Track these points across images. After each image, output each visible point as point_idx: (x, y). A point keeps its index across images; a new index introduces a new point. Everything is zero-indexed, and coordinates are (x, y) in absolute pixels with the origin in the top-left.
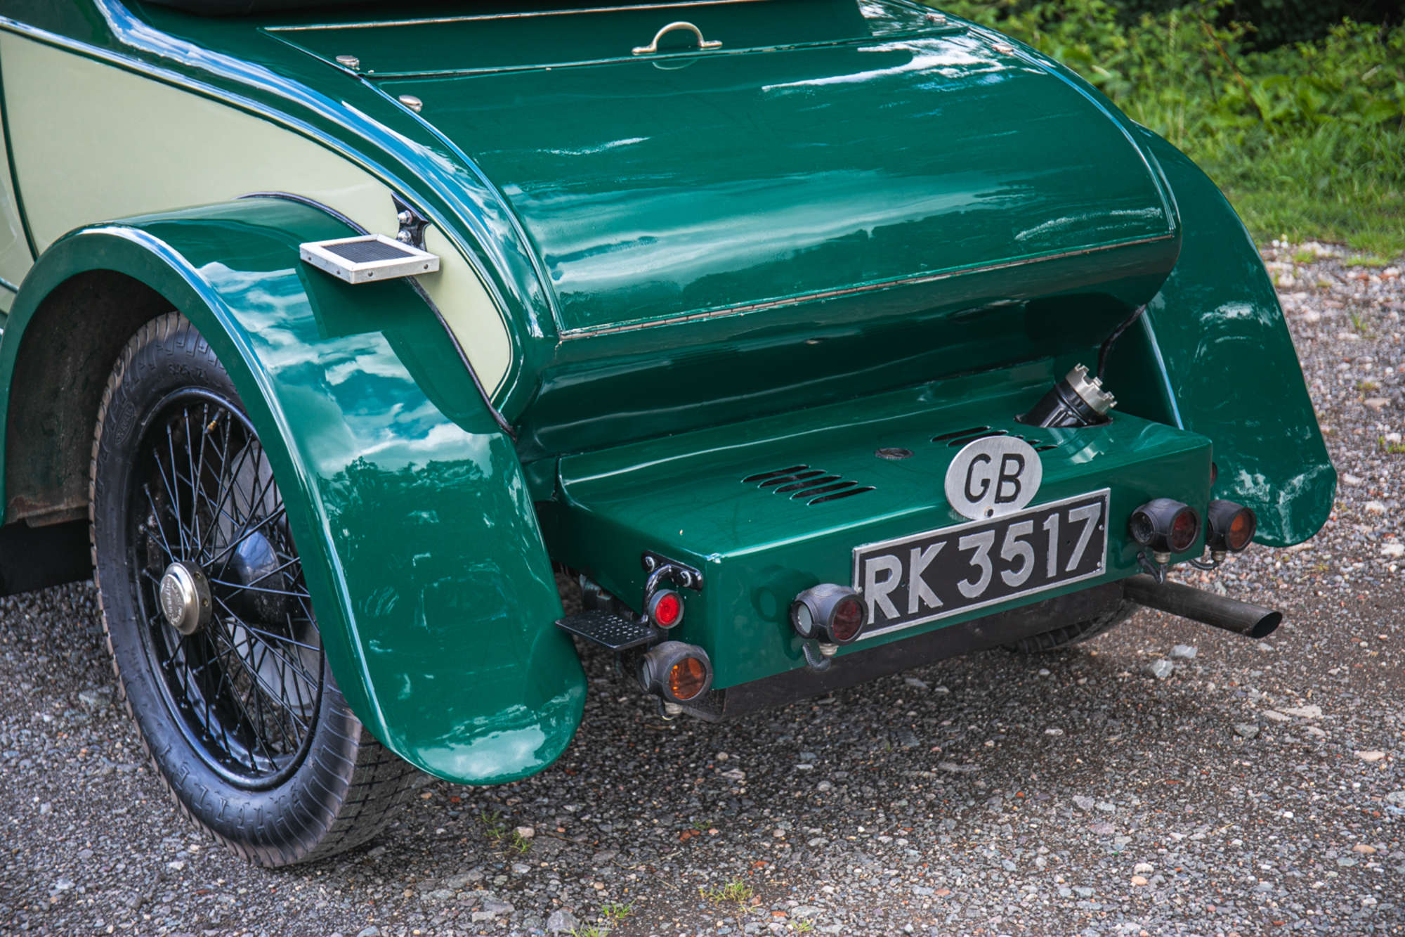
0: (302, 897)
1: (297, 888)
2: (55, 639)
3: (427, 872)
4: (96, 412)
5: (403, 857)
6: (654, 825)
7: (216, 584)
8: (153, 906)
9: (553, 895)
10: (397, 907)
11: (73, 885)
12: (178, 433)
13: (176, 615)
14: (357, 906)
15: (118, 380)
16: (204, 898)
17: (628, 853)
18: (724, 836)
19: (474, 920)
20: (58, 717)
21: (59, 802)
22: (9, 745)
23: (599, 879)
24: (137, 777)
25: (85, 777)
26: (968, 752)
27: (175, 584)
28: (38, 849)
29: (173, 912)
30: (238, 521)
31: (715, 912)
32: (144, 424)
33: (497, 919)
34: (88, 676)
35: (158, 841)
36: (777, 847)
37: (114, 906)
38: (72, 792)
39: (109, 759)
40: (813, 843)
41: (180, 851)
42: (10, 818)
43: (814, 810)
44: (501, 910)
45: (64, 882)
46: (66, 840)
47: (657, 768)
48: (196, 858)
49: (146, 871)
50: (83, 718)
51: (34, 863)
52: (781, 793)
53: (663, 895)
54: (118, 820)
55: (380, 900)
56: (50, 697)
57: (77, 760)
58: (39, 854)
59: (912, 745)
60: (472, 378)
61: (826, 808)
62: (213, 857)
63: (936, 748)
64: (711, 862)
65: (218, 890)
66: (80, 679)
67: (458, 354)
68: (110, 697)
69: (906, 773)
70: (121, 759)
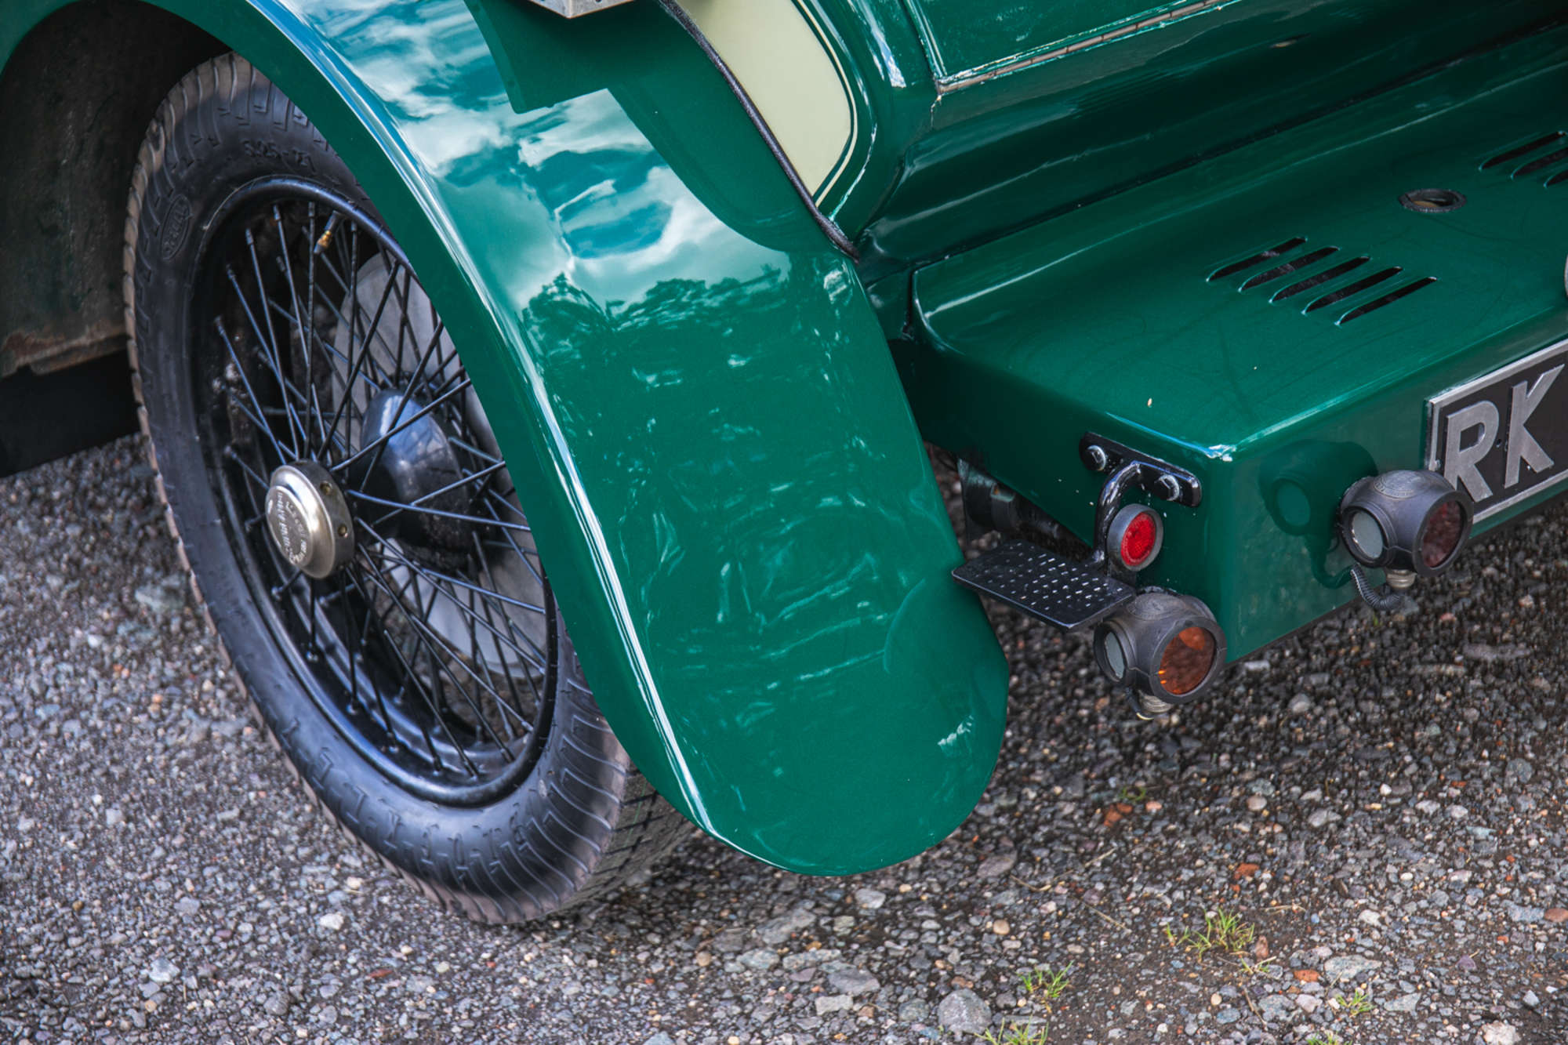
0: (540, 975)
1: (527, 957)
2: (86, 491)
3: (725, 914)
4: (126, 203)
5: (681, 886)
6: (1056, 799)
7: (356, 498)
8: (309, 1007)
9: (933, 953)
10: (691, 988)
11: (177, 971)
12: (263, 239)
13: (297, 551)
14: (628, 989)
15: (157, 158)
16: (385, 987)
17: (1032, 861)
18: (1170, 813)
19: (820, 1012)
20: (109, 637)
21: (133, 801)
22: (44, 694)
23: (999, 914)
24: (244, 746)
25: (166, 749)
26: (1498, 620)
27: (291, 503)
28: (113, 898)
29: (341, 1019)
30: (375, 380)
31: (1201, 973)
32: (206, 227)
33: (856, 1007)
34: (144, 555)
35: (295, 871)
36: (1263, 832)
37: (246, 1012)
38: (151, 781)
39: (197, 712)
40: (1317, 821)
41: (331, 891)
42: (63, 838)
43: (1297, 752)
44: (859, 989)
45: (163, 968)
46: (153, 877)
47: (1029, 680)
48: (358, 902)
49: (286, 936)
50: (146, 636)
51: (110, 928)
52: (1236, 719)
53: (1109, 941)
54: (228, 832)
55: (661, 975)
56: (92, 600)
57: (150, 718)
58: (116, 911)
59: (1408, 611)
60: (779, 162)
61: (1315, 746)
62: (385, 900)
63: (1448, 617)
64: (1165, 868)
65: (405, 969)
66: (132, 562)
67: (752, 120)
68: (182, 593)
69: (1418, 669)
70: (215, 712)
